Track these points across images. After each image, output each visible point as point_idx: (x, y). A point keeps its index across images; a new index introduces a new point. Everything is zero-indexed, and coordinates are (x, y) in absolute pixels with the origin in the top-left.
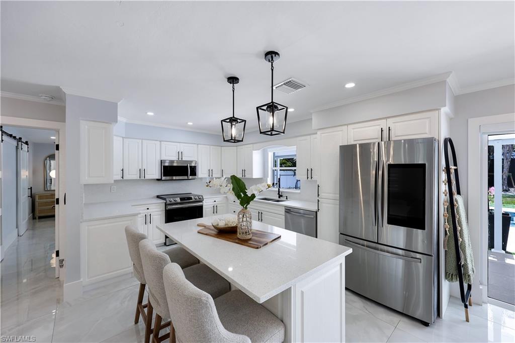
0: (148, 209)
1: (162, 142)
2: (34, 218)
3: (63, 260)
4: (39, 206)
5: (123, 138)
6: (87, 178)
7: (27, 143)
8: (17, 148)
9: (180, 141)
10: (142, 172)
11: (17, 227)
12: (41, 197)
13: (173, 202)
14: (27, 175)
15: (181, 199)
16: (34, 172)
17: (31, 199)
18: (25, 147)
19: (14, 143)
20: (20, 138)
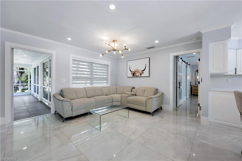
2: (192, 95)
3: (201, 107)
4: (193, 90)
5: (236, 50)
6: (212, 70)
7: (189, 65)
8: (186, 66)
11: (186, 95)
12: (194, 87)
14: (189, 77)
16: (192, 77)
17: (190, 86)
18: (189, 66)
19: (185, 64)
20: (187, 63)
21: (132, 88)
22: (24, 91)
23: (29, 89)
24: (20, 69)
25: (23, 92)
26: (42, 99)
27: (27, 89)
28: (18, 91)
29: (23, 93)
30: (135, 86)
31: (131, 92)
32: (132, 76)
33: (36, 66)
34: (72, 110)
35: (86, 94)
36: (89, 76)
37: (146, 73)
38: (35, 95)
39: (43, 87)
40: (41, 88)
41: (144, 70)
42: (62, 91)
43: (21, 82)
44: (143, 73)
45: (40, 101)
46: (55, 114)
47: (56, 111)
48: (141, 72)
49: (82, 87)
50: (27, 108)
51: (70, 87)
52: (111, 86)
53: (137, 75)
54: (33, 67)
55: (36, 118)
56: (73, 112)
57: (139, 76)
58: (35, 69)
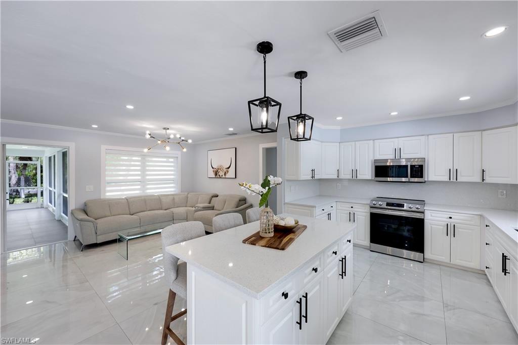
0: (352, 207)
1: (375, 141)
5: (340, 143)
9: (397, 136)
10: (355, 172)
13: (377, 206)
15: (388, 204)
21: (210, 196)
22: (30, 199)
23: (39, 194)
24: (21, 159)
25: (28, 202)
26: (62, 217)
27: (36, 195)
28: (17, 201)
29: (28, 205)
30: (218, 194)
31: (210, 203)
32: (214, 177)
33: (52, 155)
34: (96, 233)
35: (129, 208)
36: (139, 178)
37: (231, 173)
38: (51, 207)
39: (63, 196)
40: (59, 196)
41: (229, 168)
42: (85, 204)
43: (26, 182)
44: (228, 172)
45: (57, 220)
46: (74, 240)
47: (76, 237)
48: (225, 170)
49: (124, 197)
50: (31, 233)
51: (102, 197)
52: (182, 192)
53: (221, 175)
54: (46, 155)
55: (53, 245)
56: (98, 237)
57: (224, 176)
58: (50, 158)
